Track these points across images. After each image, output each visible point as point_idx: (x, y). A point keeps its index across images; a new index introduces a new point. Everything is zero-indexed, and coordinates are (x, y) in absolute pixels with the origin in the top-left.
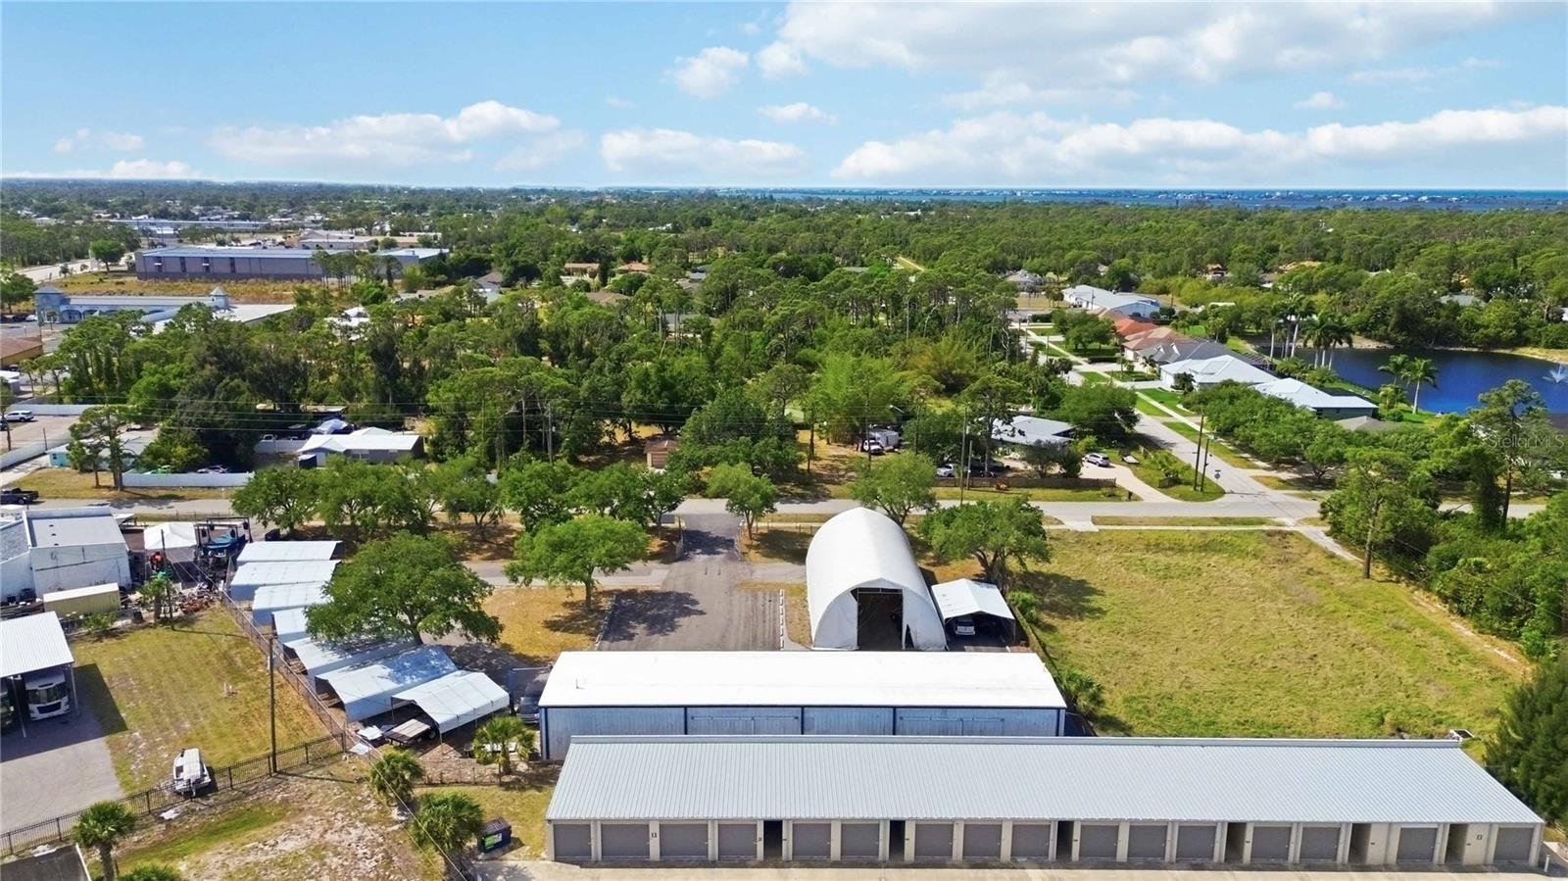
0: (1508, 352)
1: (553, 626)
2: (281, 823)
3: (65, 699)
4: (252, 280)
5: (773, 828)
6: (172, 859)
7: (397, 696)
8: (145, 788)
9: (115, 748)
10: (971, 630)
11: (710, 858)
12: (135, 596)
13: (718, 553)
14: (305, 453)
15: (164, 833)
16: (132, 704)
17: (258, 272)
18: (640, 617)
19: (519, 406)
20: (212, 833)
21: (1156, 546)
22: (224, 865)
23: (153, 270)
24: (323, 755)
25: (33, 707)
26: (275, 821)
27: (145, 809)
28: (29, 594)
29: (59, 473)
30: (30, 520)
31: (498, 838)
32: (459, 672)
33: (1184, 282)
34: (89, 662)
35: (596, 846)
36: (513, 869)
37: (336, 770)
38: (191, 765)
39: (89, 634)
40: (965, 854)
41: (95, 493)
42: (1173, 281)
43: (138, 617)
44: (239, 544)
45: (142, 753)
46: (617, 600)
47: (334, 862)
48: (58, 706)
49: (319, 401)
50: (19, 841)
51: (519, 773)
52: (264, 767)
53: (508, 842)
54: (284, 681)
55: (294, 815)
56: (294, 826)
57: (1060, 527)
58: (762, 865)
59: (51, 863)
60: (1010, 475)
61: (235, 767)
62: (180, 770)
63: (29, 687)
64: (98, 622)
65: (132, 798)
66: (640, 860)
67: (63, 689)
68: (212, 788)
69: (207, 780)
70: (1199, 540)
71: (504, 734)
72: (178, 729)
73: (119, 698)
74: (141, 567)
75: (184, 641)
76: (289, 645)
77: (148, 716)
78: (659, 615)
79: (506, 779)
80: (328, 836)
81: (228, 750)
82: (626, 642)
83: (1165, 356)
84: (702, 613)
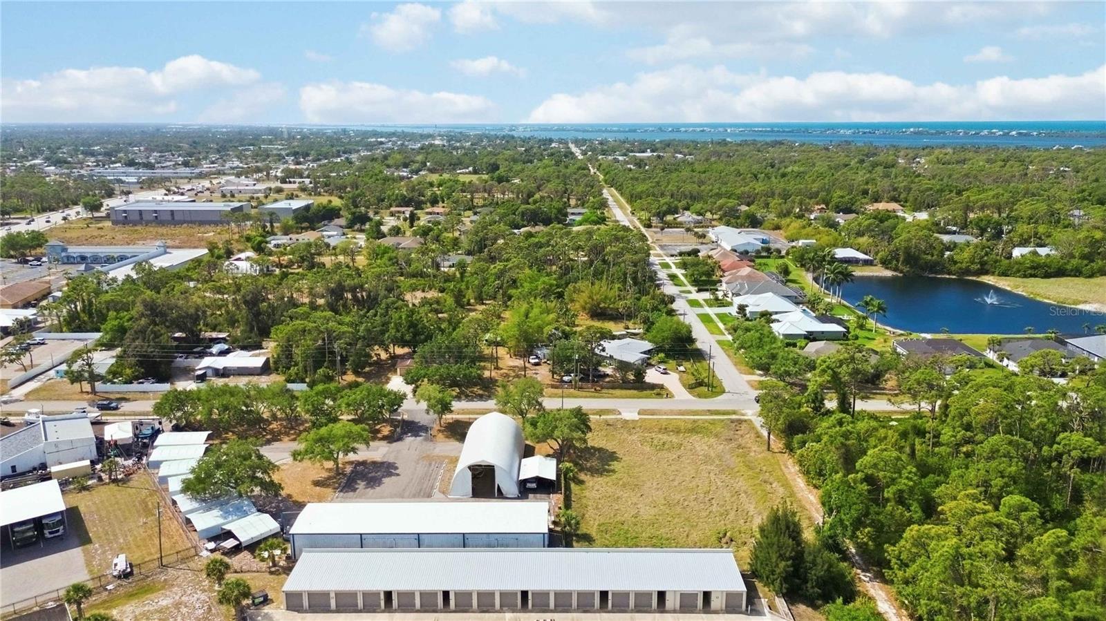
0: (974, 278)
1: (317, 483)
2: (163, 591)
3: (62, 527)
4: (185, 225)
5: (388, 595)
6: (110, 609)
7: (223, 527)
8: (100, 575)
9: (86, 553)
10: (534, 485)
11: (359, 608)
12: (99, 467)
13: (421, 436)
14: (200, 369)
15: (108, 596)
16: (95, 529)
17: (189, 219)
18: (363, 476)
19: (324, 339)
20: (130, 596)
21: (665, 430)
22: (134, 612)
23: (121, 219)
24: (186, 557)
25: (46, 532)
26: (160, 590)
27: (99, 585)
28: (44, 466)
29: (59, 382)
30: (43, 422)
31: (262, 599)
32: (258, 513)
33: (791, 222)
34: (75, 505)
35: (306, 603)
36: (267, 614)
37: (192, 565)
38: (121, 563)
39: (75, 489)
40: (478, 606)
41: (80, 396)
42: (785, 222)
43: (100, 479)
44: (156, 433)
45: (99, 555)
46: (355, 467)
47: (184, 610)
48: (58, 531)
49: (214, 329)
50: (40, 600)
51: (280, 566)
52: (157, 563)
53: (266, 601)
54: (172, 516)
55: (169, 588)
56: (168, 593)
57: (619, 417)
58: (383, 612)
59: (55, 612)
60: (607, 380)
61: (143, 563)
62: (116, 565)
63: (44, 522)
64: (79, 482)
65: (93, 579)
66: (326, 609)
67: (61, 522)
68: (131, 573)
69: (129, 570)
70: (690, 426)
71: (272, 547)
72: (117, 542)
73: (89, 525)
74: (103, 449)
75: (124, 493)
76: (174, 498)
77: (102, 535)
78: (375, 477)
79: (273, 569)
80: (183, 598)
81: (140, 554)
82: (352, 493)
83: (740, 290)
84: (398, 475)
